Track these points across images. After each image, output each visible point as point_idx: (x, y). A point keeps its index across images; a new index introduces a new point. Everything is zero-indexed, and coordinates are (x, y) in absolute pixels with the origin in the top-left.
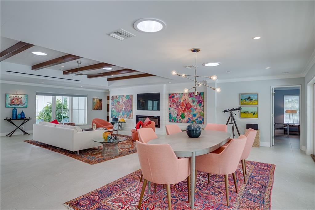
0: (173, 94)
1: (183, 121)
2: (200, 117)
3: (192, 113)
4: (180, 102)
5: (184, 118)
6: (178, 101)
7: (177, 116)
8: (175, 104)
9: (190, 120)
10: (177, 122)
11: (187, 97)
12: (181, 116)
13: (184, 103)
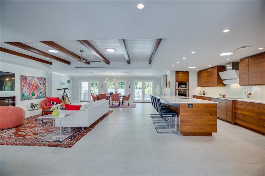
0: (26, 76)
1: (34, 98)
2: (44, 94)
3: (39, 92)
4: (31, 84)
5: (34, 95)
6: (30, 83)
7: (29, 95)
8: (27, 85)
9: (38, 97)
10: (29, 99)
11: (36, 80)
12: (32, 94)
13: (35, 84)
